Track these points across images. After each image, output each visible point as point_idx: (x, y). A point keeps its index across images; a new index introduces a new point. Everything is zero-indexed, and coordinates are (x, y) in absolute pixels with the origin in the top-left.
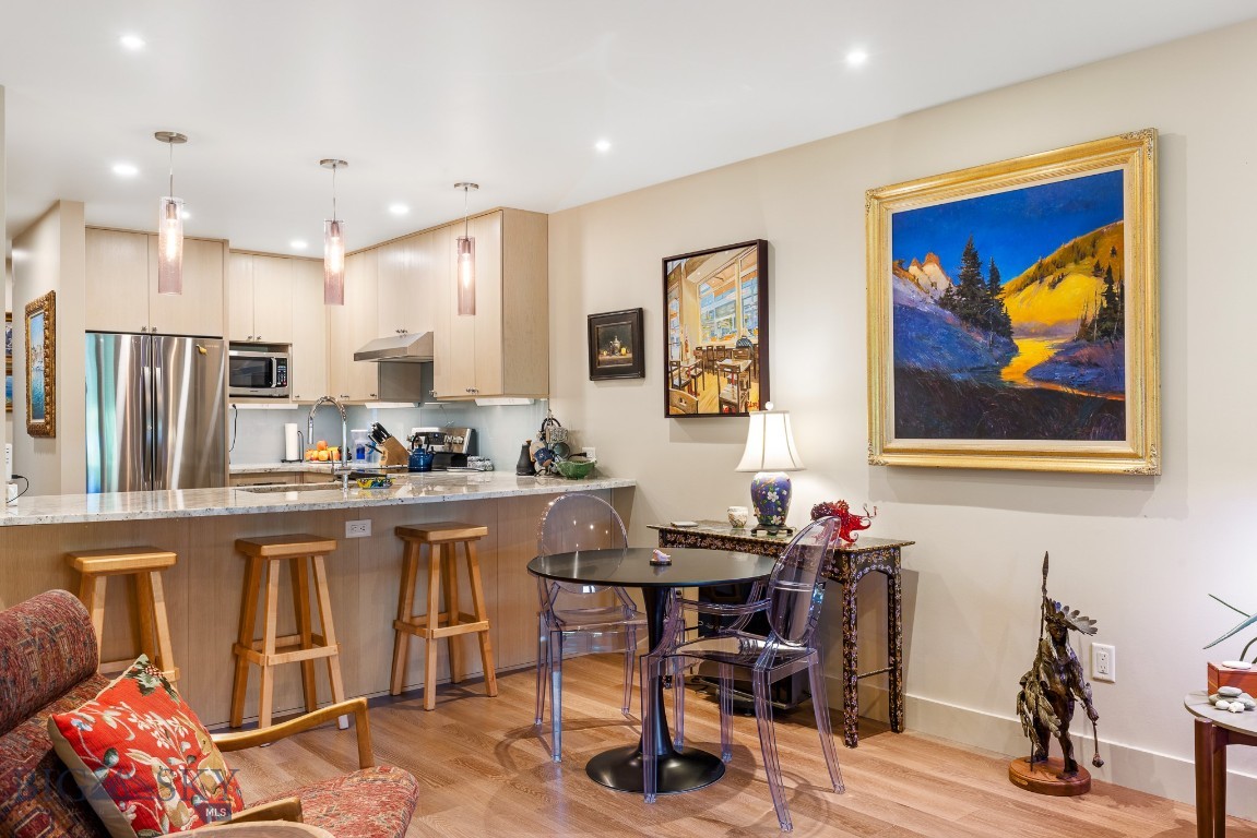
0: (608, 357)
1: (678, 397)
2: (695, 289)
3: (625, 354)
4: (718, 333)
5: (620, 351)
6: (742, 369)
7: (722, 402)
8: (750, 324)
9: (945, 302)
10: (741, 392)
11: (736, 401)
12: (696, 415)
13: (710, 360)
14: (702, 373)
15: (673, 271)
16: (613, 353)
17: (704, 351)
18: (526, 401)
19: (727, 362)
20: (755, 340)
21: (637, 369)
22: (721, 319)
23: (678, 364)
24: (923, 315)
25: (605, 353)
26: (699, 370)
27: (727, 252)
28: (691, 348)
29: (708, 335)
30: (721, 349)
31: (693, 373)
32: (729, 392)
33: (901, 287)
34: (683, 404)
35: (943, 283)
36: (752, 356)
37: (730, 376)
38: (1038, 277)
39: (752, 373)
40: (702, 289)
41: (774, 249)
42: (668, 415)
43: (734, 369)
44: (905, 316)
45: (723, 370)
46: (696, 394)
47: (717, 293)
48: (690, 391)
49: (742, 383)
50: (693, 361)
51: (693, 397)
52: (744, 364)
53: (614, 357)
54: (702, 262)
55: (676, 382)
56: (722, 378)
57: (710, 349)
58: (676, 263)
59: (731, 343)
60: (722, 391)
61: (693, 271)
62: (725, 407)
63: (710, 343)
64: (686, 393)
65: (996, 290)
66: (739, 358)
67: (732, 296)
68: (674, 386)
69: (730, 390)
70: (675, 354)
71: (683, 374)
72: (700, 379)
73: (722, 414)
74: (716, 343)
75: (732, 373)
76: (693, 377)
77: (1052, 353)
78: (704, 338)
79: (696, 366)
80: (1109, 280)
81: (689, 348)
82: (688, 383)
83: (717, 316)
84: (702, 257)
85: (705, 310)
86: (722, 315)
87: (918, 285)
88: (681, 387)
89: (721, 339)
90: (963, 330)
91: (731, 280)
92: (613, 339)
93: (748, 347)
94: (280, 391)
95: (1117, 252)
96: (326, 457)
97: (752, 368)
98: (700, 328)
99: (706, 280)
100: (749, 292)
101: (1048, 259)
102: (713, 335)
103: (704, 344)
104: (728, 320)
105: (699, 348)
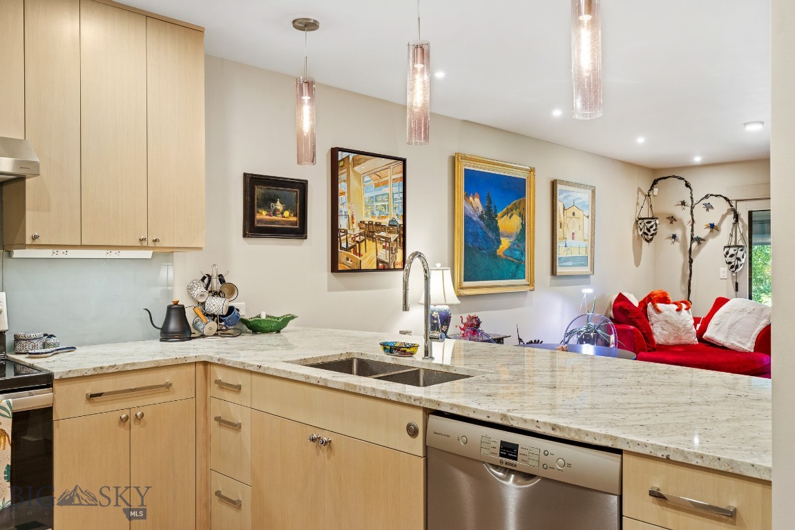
0: (268, 217)
1: (345, 257)
2: (359, 177)
3: (289, 217)
4: (377, 213)
5: (282, 213)
6: (392, 240)
7: (378, 261)
8: (397, 210)
9: (481, 217)
10: (391, 255)
11: (388, 261)
12: (360, 270)
13: (370, 231)
14: (365, 240)
15: (343, 160)
16: (274, 214)
17: (366, 224)
19: (383, 234)
20: (400, 222)
21: (299, 231)
22: (379, 204)
23: (346, 232)
24: (473, 221)
25: (264, 213)
26: (362, 238)
27: (383, 159)
28: (357, 220)
29: (369, 214)
30: (378, 225)
31: (357, 239)
32: (383, 255)
33: (467, 207)
34: (349, 262)
35: (481, 209)
36: (398, 232)
37: (384, 244)
38: (506, 213)
39: (398, 243)
40: (365, 180)
42: (334, 270)
43: (387, 240)
44: (468, 220)
45: (379, 240)
46: (360, 255)
47: (377, 185)
48: (355, 253)
49: (392, 250)
50: (357, 231)
51: (358, 257)
52: (393, 237)
54: (366, 160)
55: (344, 245)
56: (379, 245)
57: (370, 224)
58: (345, 154)
59: (385, 222)
60: (378, 254)
61: (359, 164)
62: (380, 265)
63: (370, 219)
64: (352, 254)
65: (496, 216)
66: (390, 232)
67: (386, 190)
68: (342, 248)
69: (384, 253)
70: (343, 223)
71: (349, 240)
72: (363, 244)
73: (378, 270)
74: (375, 220)
75: (386, 242)
76: (357, 242)
77: (510, 244)
78: (367, 215)
79: (360, 234)
80: (522, 219)
81: (355, 221)
82: (353, 247)
83: (376, 201)
84: (366, 156)
85: (367, 195)
86: (380, 201)
87: (472, 206)
88: (347, 249)
89: (379, 218)
90: (487, 230)
91: (385, 179)
92: (275, 202)
93: (396, 226)
95: (524, 209)
97: (398, 240)
98: (364, 207)
99: (369, 173)
100: (397, 191)
101: (509, 207)
102: (373, 214)
103: (367, 220)
104: (384, 206)
105: (362, 222)
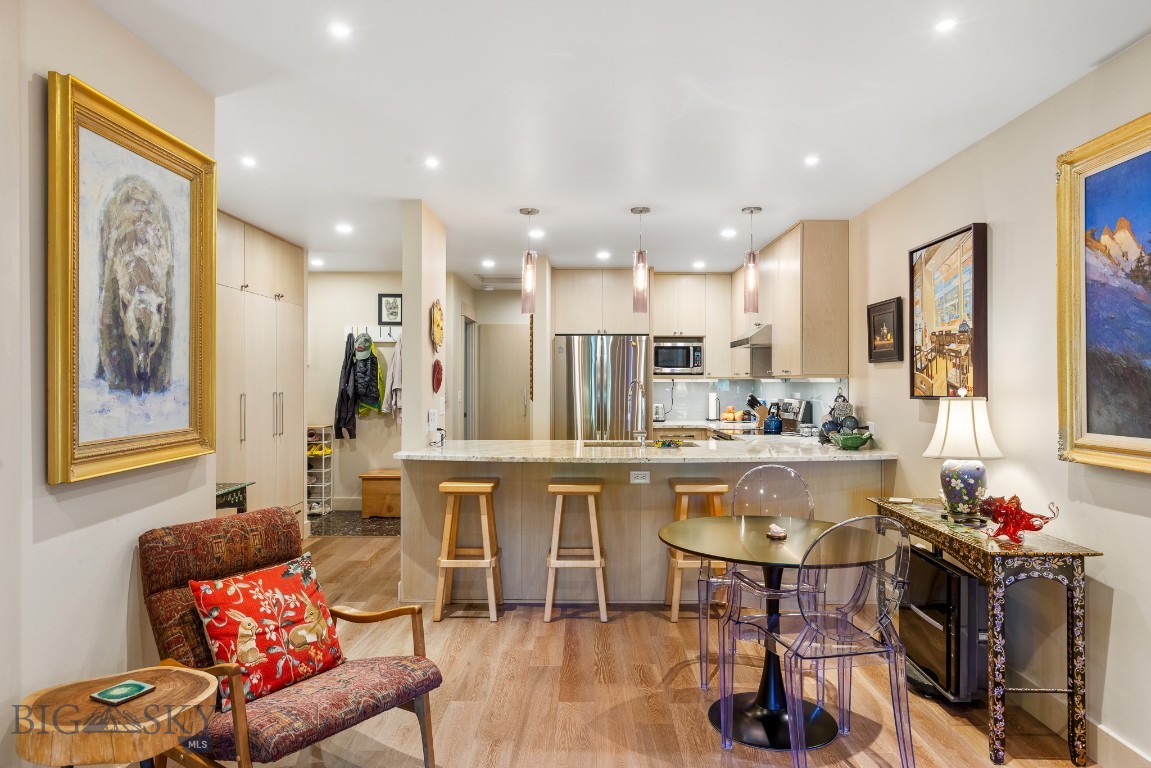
0: (880, 342)
1: (920, 380)
2: (931, 277)
3: (890, 339)
4: (947, 318)
5: (887, 337)
6: (963, 353)
7: (948, 384)
8: (968, 308)
9: (1136, 274)
10: (962, 377)
11: (959, 385)
12: (931, 397)
13: (941, 344)
14: (936, 357)
15: (917, 261)
16: (883, 339)
17: (937, 336)
18: (832, 380)
19: (953, 346)
20: (972, 325)
21: (900, 352)
22: (949, 305)
23: (920, 350)
24: (1113, 291)
25: (878, 339)
26: (934, 354)
27: (952, 239)
28: (929, 334)
29: (939, 321)
30: (948, 334)
31: (929, 357)
32: (954, 376)
33: (1092, 260)
34: (923, 386)
35: (1134, 252)
36: (971, 341)
37: (954, 361)
39: (970, 357)
40: (936, 277)
41: (991, 230)
42: (912, 395)
43: (958, 353)
44: (1097, 292)
45: (949, 355)
46: (932, 378)
47: (946, 280)
48: (928, 375)
49: (962, 369)
50: (930, 346)
51: (930, 380)
52: (964, 349)
53: (884, 342)
54: (936, 251)
55: (918, 365)
56: (949, 362)
57: (941, 334)
58: (919, 253)
59: (955, 329)
60: (949, 375)
61: (930, 259)
62: (951, 390)
63: (941, 328)
64: (925, 376)
66: (961, 342)
67: (956, 282)
68: (917, 369)
69: (954, 373)
70: (917, 339)
71: (923, 358)
72: (934, 363)
73: (949, 397)
74: (945, 328)
75: (956, 357)
76: (930, 361)
78: (937, 325)
79: (932, 350)
81: (927, 334)
82: (926, 366)
83: (946, 302)
84: (936, 245)
85: (938, 296)
86: (949, 301)
87: (1110, 256)
88: (921, 371)
89: (949, 324)
91: (955, 266)
92: (883, 326)
93: (967, 332)
94: (696, 370)
96: (732, 418)
97: (971, 353)
98: (934, 314)
99: (938, 268)
100: (968, 276)
102: (943, 320)
103: (937, 330)
104: (954, 305)
105: (933, 334)
